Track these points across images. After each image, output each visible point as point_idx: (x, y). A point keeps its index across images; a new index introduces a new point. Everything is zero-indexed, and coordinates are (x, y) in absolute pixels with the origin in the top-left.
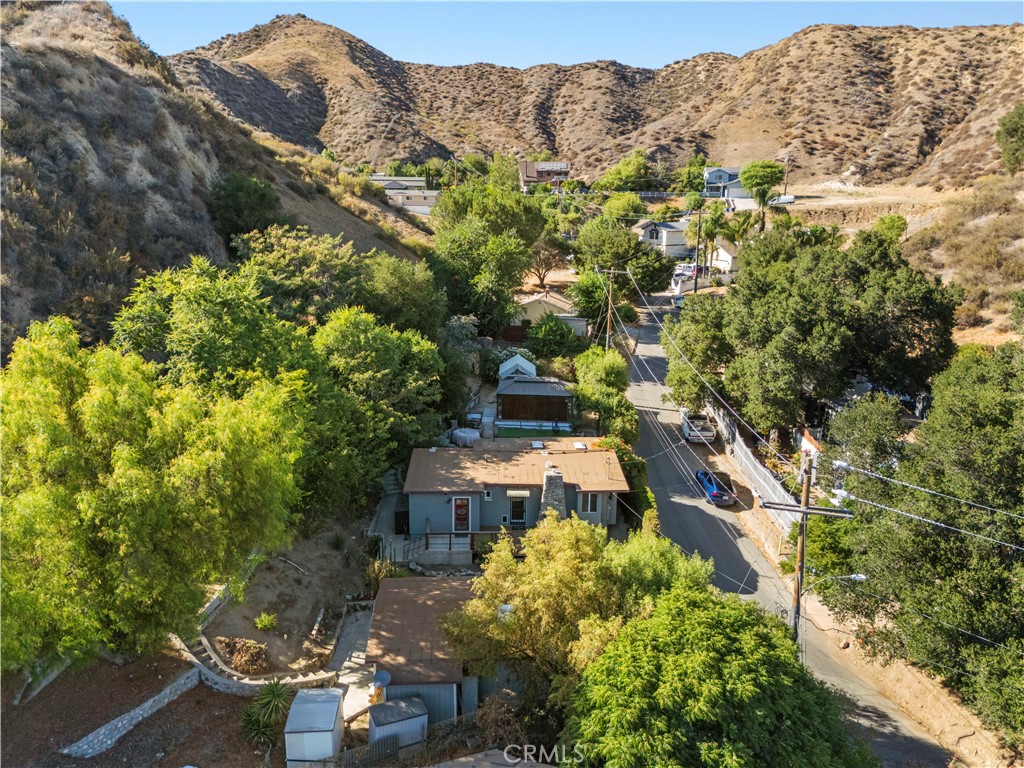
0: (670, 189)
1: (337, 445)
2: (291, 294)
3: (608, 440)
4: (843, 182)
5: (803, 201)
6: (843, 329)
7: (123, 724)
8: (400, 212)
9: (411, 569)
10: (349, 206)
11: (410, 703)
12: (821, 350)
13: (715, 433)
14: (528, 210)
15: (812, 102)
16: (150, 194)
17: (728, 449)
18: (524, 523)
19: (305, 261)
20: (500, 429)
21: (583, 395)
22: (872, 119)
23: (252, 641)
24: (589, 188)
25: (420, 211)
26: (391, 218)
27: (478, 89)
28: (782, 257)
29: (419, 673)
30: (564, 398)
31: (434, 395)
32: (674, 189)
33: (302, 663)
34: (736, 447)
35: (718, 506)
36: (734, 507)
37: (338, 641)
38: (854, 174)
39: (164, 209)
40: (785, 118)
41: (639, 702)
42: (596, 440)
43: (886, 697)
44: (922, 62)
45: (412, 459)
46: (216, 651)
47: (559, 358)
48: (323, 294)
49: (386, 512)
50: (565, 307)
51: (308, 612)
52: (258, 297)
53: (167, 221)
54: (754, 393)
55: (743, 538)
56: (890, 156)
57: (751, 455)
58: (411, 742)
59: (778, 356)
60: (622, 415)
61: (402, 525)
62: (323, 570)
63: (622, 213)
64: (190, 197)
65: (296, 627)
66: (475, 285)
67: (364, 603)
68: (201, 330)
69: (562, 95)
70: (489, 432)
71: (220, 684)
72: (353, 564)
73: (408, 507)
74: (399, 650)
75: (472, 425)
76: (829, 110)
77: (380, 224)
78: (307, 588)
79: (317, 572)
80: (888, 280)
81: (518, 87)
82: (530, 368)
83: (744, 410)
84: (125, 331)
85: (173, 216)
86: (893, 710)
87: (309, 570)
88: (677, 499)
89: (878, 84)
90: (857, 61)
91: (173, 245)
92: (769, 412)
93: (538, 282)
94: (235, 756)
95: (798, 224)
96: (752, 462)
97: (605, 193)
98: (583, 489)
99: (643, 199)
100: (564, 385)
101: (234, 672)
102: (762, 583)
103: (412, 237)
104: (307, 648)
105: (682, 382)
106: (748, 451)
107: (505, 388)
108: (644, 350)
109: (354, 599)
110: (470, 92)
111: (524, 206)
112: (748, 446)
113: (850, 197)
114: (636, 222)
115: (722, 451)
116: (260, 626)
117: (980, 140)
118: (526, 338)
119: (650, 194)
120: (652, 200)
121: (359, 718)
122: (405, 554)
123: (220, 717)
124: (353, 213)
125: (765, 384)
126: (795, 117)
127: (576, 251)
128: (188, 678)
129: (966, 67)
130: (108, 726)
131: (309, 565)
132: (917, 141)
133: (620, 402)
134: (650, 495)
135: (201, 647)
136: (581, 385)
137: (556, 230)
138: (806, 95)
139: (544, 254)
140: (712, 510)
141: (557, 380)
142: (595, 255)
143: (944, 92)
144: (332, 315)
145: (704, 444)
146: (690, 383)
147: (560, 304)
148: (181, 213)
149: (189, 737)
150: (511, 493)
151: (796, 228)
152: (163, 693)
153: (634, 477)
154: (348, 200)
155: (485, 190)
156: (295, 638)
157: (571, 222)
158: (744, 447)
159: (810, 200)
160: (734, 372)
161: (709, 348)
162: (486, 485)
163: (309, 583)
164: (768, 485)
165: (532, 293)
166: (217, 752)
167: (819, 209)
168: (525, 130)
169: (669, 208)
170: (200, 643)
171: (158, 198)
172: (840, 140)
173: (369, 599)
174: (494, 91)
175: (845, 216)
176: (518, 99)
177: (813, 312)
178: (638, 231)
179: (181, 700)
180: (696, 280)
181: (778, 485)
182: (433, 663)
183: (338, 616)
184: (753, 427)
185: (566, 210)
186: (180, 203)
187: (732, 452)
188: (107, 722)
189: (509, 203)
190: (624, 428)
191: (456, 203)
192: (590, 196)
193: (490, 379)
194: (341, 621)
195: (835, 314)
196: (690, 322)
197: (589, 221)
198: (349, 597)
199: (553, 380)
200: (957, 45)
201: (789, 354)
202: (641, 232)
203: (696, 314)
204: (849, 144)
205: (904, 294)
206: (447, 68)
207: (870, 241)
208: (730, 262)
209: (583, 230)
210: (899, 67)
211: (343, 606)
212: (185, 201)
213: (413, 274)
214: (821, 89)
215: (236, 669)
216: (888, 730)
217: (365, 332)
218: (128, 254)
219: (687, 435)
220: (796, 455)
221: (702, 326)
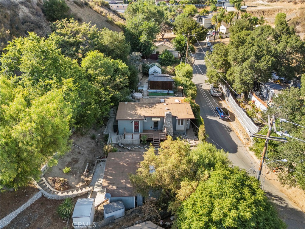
0: (205, 4)
1: (91, 104)
2: (72, 45)
3: (187, 99)
4: (263, 1)
5: (250, 8)
6: (272, 58)
7: (13, 215)
8: (115, 12)
9: (119, 146)
10: (97, 10)
11: (119, 204)
12: (264, 66)
13: (222, 93)
14: (159, 12)
16: (20, 5)
17: (226, 99)
18: (158, 129)
19: (78, 32)
20: (149, 93)
21: (178, 81)
23: (62, 178)
24: (178, 3)
25: (121, 12)
26: (111, 14)
28: (245, 28)
29: (121, 192)
30: (171, 82)
31: (126, 83)
32: (207, 3)
33: (81, 184)
34: (229, 98)
35: (223, 120)
36: (228, 120)
37: (94, 175)
39: (26, 11)
41: (205, 218)
42: (183, 98)
43: (283, 192)
45: (119, 105)
46: (48, 183)
47: (169, 67)
48: (84, 45)
49: (111, 124)
50: (171, 47)
51: (83, 164)
52: (56, 49)
53: (27, 16)
54: (237, 80)
55: (232, 132)
57: (235, 102)
58: (119, 217)
59: (247, 68)
60: (191, 88)
61: (116, 129)
62: (88, 147)
63: (190, 12)
64: (36, 7)
65: (78, 171)
66: (140, 40)
67: (103, 159)
68: (32, 63)
70: (145, 94)
71: (50, 196)
72: (99, 144)
73: (118, 123)
74: (114, 183)
75: (140, 91)
77: (108, 16)
78: (82, 155)
79: (86, 149)
80: (288, 39)
82: (159, 70)
83: (233, 86)
84: (5, 63)
85: (29, 14)
86: (285, 197)
87: (83, 148)
88: (209, 118)
91: (30, 25)
92: (242, 87)
93: (161, 37)
94: (56, 224)
95: (250, 16)
96: (235, 105)
97: (184, 5)
98: (179, 118)
99: (196, 7)
100: (171, 77)
101: (55, 190)
102: (239, 149)
103: (119, 21)
104: (82, 179)
105: (212, 76)
106: (234, 101)
107: (151, 78)
108: (198, 62)
109: (99, 158)
111: (158, 10)
112: (234, 99)
113: (265, 6)
114: (194, 15)
115: (224, 99)
116: (65, 172)
118: (158, 59)
119: (199, 5)
120: (199, 7)
121: (101, 205)
122: (117, 141)
123: (50, 209)
124: (98, 13)
125: (241, 77)
127: (175, 26)
128: (38, 195)
130: (7, 217)
131: (83, 146)
133: (191, 84)
134: (202, 119)
135: (43, 182)
136: (177, 76)
137: (167, 18)
139: (164, 27)
140: (221, 121)
141: (169, 75)
142: (181, 28)
144: (88, 54)
145: (218, 97)
146: (215, 76)
147: (169, 46)
148: (32, 13)
149: (38, 217)
150: (154, 119)
151: (249, 18)
152: (28, 202)
153: (196, 112)
154: (96, 8)
155: (144, 4)
156: (78, 175)
157: (172, 15)
158: (233, 99)
159: (252, 7)
160: (230, 72)
161: (222, 64)
162: (145, 117)
163: (83, 153)
164: (241, 113)
165: (160, 41)
166: (49, 222)
167: (255, 11)
169: (205, 10)
170: (43, 180)
171: (23, 7)
173: (104, 158)
175: (264, 13)
177: (262, 51)
178: (195, 18)
179: (36, 203)
180: (215, 36)
181: (245, 114)
182: (126, 188)
183: (94, 165)
184: (236, 92)
185: (171, 11)
186: (32, 9)
187: (228, 100)
188: (6, 216)
189: (152, 9)
190: (192, 93)
191: (133, 9)
192: (179, 6)
193: (146, 74)
194: (95, 167)
195: (269, 52)
196: (215, 54)
197: (178, 15)
198: (98, 157)
199: (167, 75)
201: (252, 67)
202: (196, 19)
203: (218, 51)
205: (294, 45)
207: (283, 24)
208: (226, 30)
209: (177, 18)
211: (96, 161)
212: (33, 8)
213: (118, 37)
215: (56, 189)
216: (284, 205)
217: (100, 60)
218: (9, 30)
219: (212, 94)
220: (250, 102)
221: (220, 56)
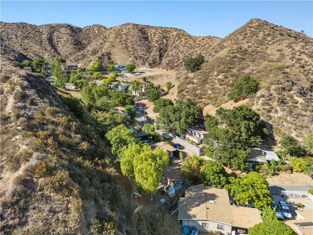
4: (146, 67)
15: (133, 45)
22: (147, 50)
27: (24, 32)
30: (148, 135)
38: (148, 65)
40: (127, 49)
44: (155, 35)
56: (154, 60)
69: (55, 35)
76: (138, 48)
81: (39, 32)
89: (146, 41)
90: (141, 35)
96: (182, 141)
97: (90, 72)
98: (171, 151)
106: (181, 139)
110: (21, 33)
115: (172, 139)
117: (172, 58)
126: (130, 49)
129: (164, 38)
132: (158, 57)
138: (131, 43)
143: (161, 44)
147: (121, 112)
158: (179, 138)
164: (187, 144)
167: (147, 77)
168: (47, 47)
172: (142, 56)
174: (30, 33)
175: (153, 78)
176: (40, 36)
181: (190, 144)
187: (175, 139)
192: (86, 73)
200: (161, 32)
204: (144, 57)
206: (9, 24)
210: (150, 36)
214: (134, 41)
219: (165, 138)
